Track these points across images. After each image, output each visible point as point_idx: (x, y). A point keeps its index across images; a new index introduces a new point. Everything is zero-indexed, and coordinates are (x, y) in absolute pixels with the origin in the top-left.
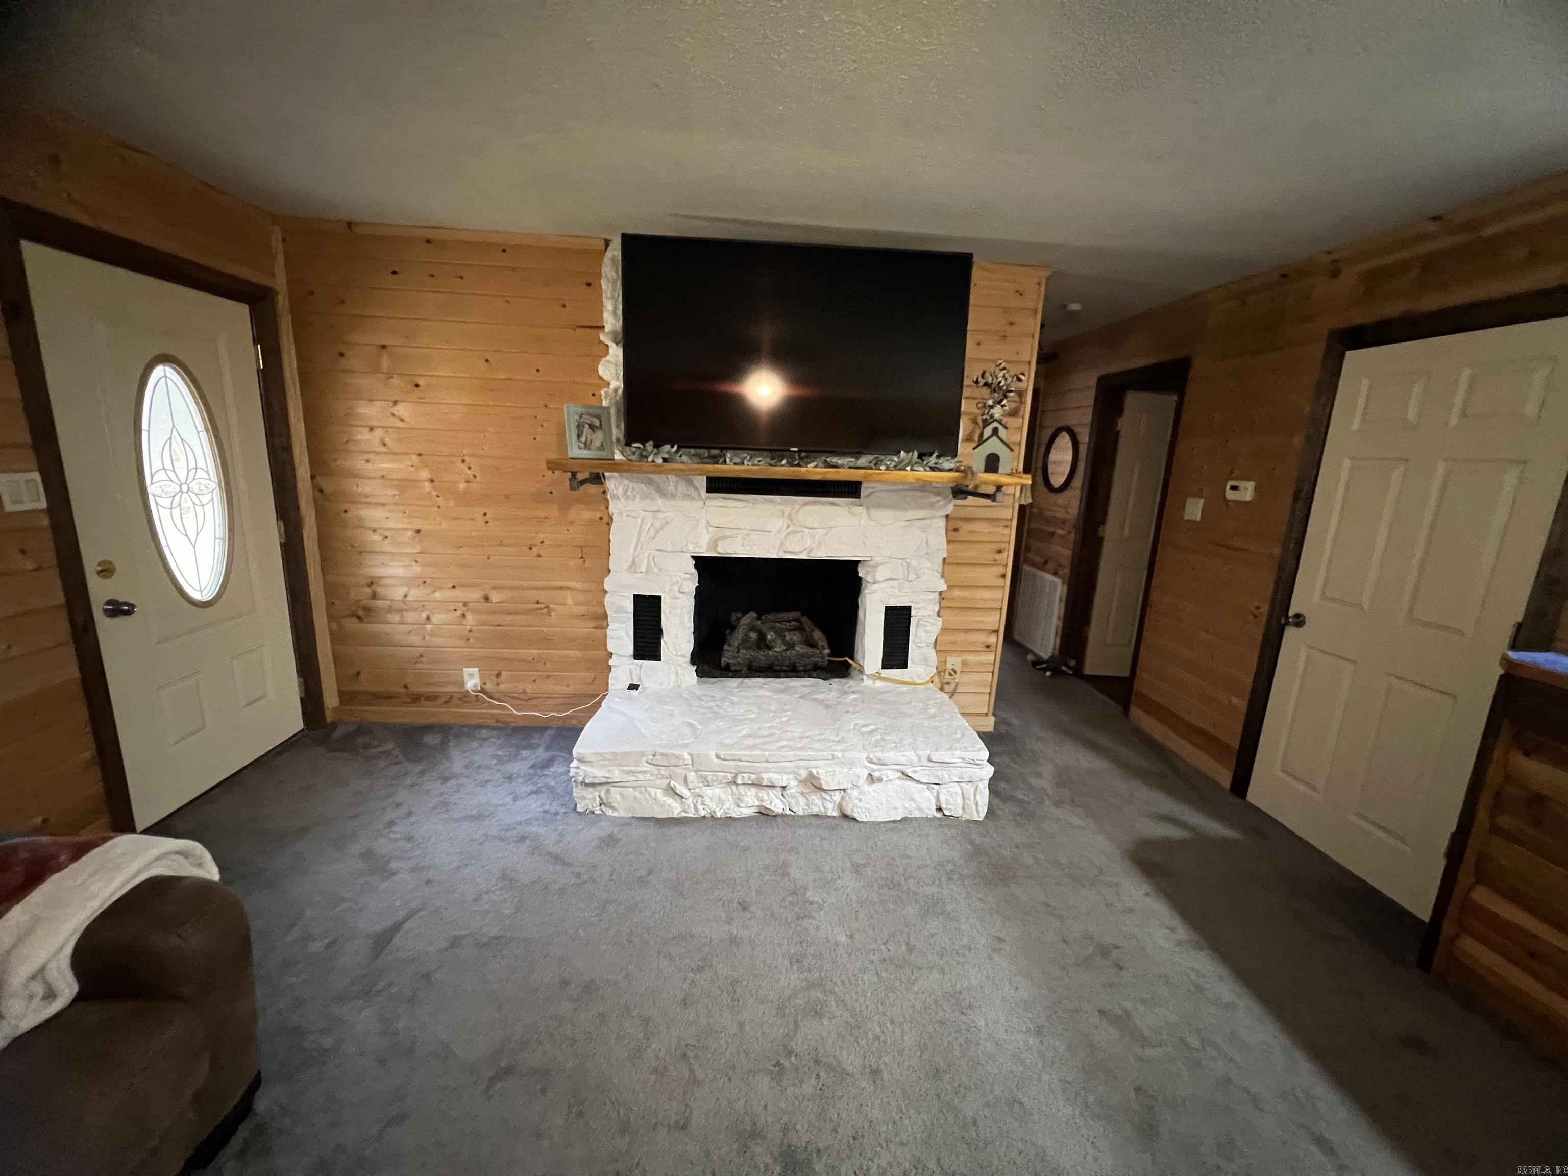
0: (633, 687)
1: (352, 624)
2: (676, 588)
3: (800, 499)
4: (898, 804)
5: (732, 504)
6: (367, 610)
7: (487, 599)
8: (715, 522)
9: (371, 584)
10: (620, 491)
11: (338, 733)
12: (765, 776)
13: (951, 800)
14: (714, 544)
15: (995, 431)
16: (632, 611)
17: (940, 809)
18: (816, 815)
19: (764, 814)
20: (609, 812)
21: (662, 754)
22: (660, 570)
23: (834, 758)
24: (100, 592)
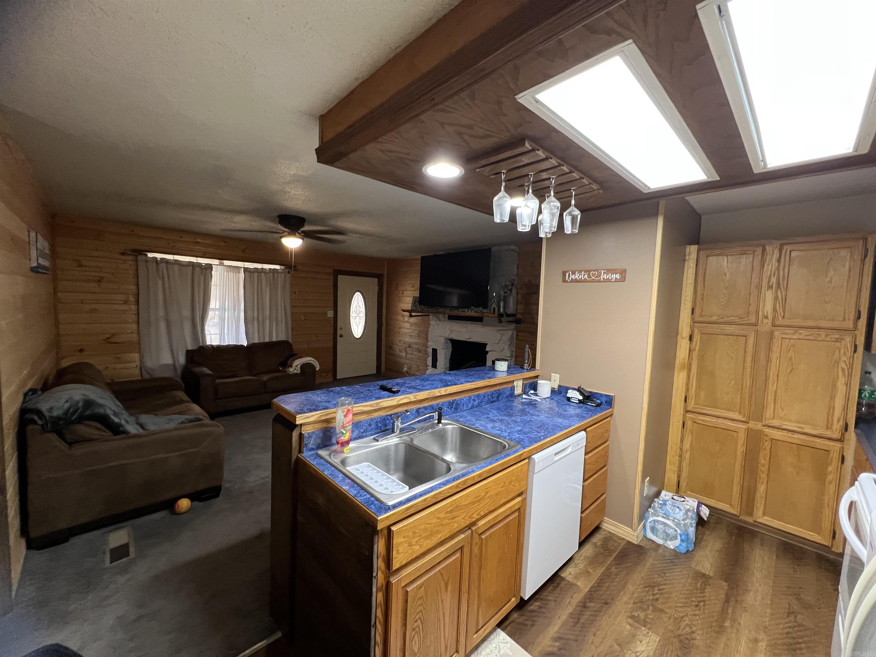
1: (388, 350)
2: (441, 348)
3: (469, 322)
5: (453, 323)
6: (391, 347)
7: (409, 347)
8: (450, 328)
10: (431, 319)
14: (449, 335)
16: (431, 352)
22: (438, 342)
24: (339, 332)
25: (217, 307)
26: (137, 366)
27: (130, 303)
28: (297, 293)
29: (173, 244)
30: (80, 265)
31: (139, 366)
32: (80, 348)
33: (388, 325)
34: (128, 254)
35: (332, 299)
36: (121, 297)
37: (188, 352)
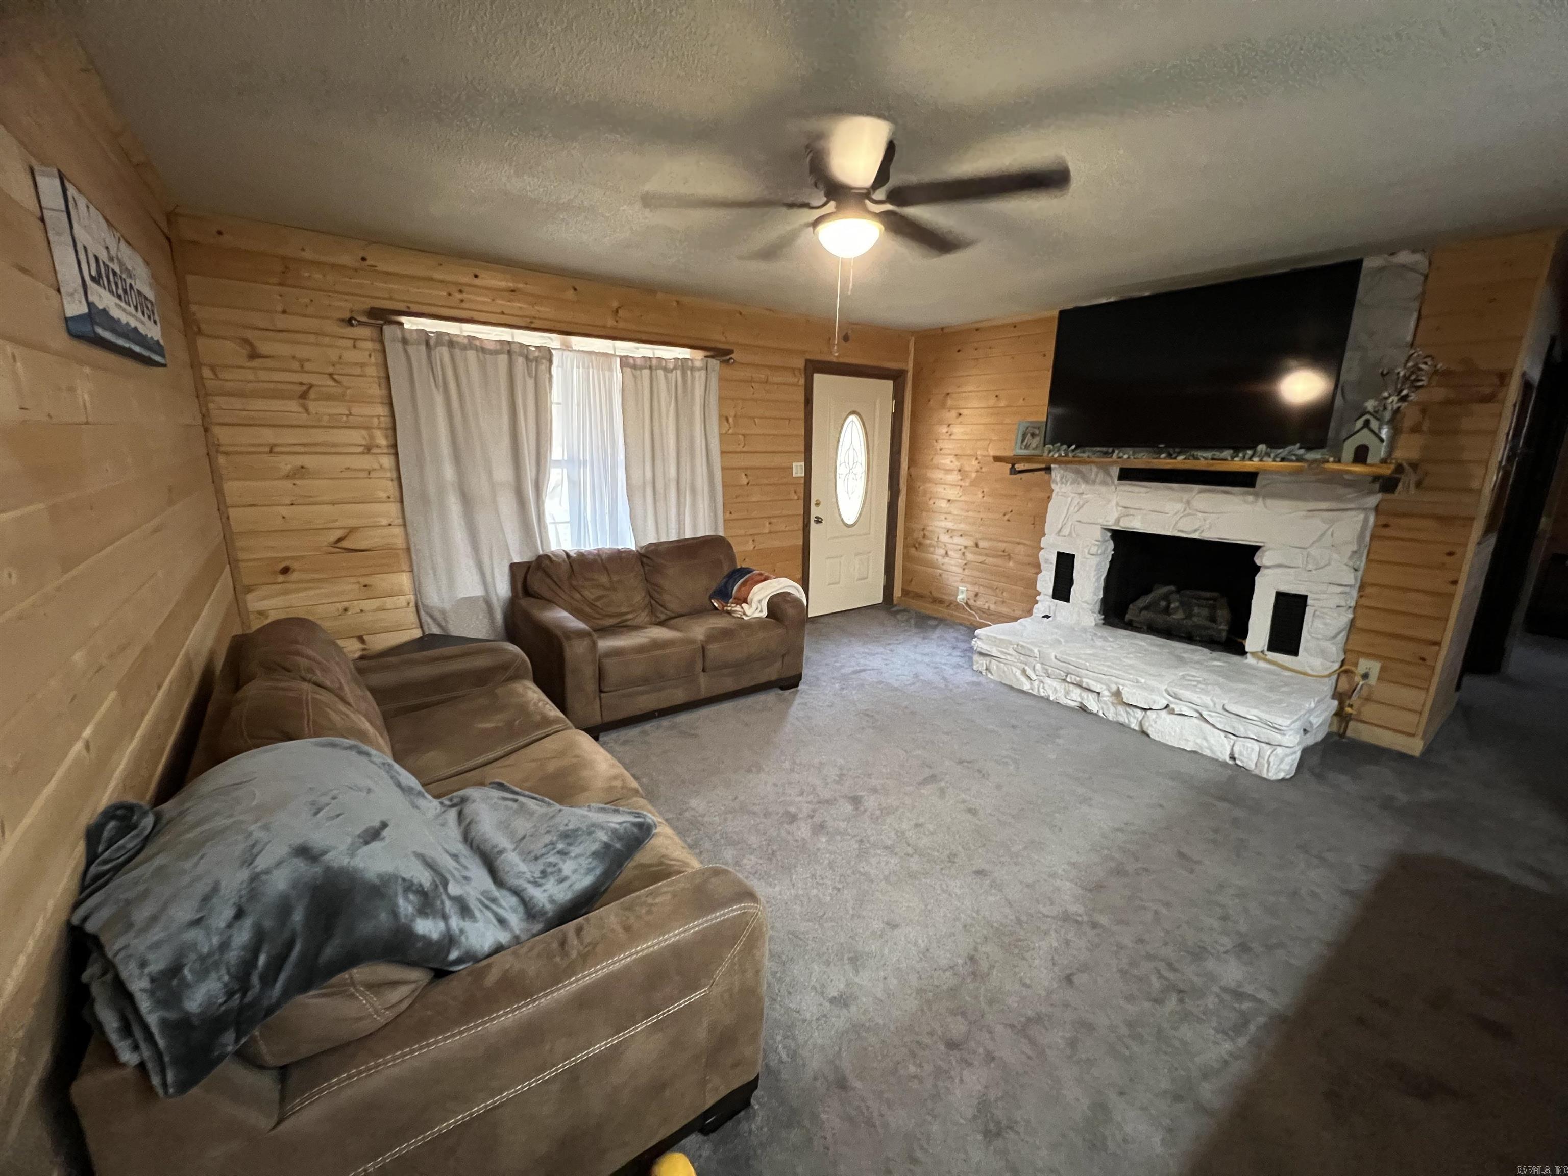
0: (1047, 617)
1: (913, 551)
2: (1086, 551)
3: (1197, 487)
4: (1191, 738)
5: (1136, 489)
6: (920, 544)
7: (977, 545)
8: (1122, 503)
9: (924, 529)
10: (1058, 479)
11: (895, 609)
12: (1085, 680)
13: (1245, 753)
14: (1118, 520)
15: (1367, 424)
16: (1054, 562)
17: (1233, 758)
18: (1122, 724)
19: (1083, 709)
20: (989, 675)
21: (1022, 646)
22: (1078, 535)
23: (1138, 682)
24: (815, 512)
25: (566, 458)
26: (408, 604)
27: (378, 451)
28: (731, 420)
29: (460, 296)
30: (254, 355)
31: (412, 604)
32: (283, 565)
33: (911, 489)
34: (360, 323)
35: (802, 432)
36: (357, 437)
37: (514, 568)
